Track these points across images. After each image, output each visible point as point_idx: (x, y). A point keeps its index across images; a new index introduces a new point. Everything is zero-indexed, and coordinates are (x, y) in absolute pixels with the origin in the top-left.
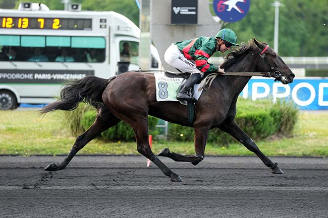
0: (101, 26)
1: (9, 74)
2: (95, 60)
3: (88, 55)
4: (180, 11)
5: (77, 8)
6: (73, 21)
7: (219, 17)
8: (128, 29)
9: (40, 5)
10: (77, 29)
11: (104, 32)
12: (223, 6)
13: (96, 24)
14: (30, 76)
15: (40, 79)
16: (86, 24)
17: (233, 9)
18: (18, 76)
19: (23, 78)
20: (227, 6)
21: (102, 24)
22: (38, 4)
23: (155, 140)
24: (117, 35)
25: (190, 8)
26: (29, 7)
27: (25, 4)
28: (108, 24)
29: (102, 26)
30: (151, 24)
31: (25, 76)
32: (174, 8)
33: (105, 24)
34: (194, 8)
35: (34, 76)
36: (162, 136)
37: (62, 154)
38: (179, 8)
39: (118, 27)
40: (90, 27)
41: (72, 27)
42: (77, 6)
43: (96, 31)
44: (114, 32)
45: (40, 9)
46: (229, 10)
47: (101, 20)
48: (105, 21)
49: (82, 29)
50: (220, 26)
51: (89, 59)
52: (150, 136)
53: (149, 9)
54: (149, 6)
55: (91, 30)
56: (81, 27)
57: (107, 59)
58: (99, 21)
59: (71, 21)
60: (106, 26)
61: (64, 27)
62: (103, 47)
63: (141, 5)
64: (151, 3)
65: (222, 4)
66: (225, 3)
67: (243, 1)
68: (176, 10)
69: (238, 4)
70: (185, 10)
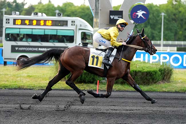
0: (72, 25)
1: (26, 48)
3: (65, 39)
4: (114, 18)
5: (60, 15)
6: (58, 22)
7: (133, 21)
8: (86, 26)
9: (42, 14)
10: (60, 26)
11: (73, 28)
12: (136, 15)
13: (69, 23)
14: (36, 49)
15: (41, 51)
16: (65, 23)
17: (140, 17)
18: (31, 49)
19: (33, 50)
20: (138, 15)
21: (72, 23)
23: (101, 83)
24: (80, 29)
25: (119, 16)
26: (37, 15)
27: (35, 13)
28: (76, 23)
29: (73, 25)
30: (99, 24)
31: (34, 49)
32: (111, 16)
33: (74, 23)
34: (121, 16)
35: (38, 49)
36: (104, 81)
37: (54, 89)
38: (113, 16)
39: (81, 25)
40: (67, 25)
41: (58, 25)
43: (70, 27)
44: (79, 27)
45: (42, 16)
46: (139, 17)
47: (72, 22)
48: (74, 22)
49: (62, 26)
50: (134, 25)
51: (65, 41)
52: (98, 81)
53: (98, 16)
54: (98, 15)
55: (67, 26)
56: (62, 25)
57: (75, 41)
58: (71, 22)
59: (57, 22)
60: (74, 24)
61: (53, 25)
62: (73, 35)
63: (94, 14)
64: (99, 14)
65: (135, 14)
66: (137, 14)
67: (145, 13)
68: (112, 17)
69: (143, 14)
70: (116, 17)
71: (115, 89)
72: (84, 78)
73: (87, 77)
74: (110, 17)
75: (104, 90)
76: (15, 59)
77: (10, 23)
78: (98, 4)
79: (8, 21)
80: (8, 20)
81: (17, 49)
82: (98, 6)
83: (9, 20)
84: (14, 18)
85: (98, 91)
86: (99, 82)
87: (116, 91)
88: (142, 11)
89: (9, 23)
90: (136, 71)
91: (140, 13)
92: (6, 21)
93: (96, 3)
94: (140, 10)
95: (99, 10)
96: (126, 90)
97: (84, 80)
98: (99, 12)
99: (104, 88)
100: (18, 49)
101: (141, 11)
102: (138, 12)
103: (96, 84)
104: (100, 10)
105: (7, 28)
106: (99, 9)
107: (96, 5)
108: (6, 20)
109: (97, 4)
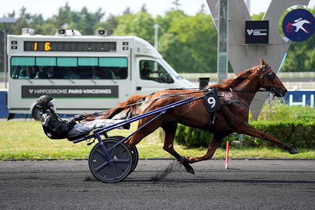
0: (123, 49)
1: (48, 90)
2: (118, 77)
3: (113, 73)
4: (253, 33)
5: (103, 33)
7: (288, 38)
8: (147, 50)
9: (73, 31)
10: (104, 51)
11: (126, 54)
12: (292, 28)
13: (119, 46)
14: (65, 91)
15: (73, 94)
16: (112, 46)
17: (300, 29)
19: (58, 93)
20: (295, 28)
21: (124, 46)
22: (71, 30)
23: (232, 146)
24: (138, 56)
25: (262, 30)
26: (64, 33)
27: (61, 30)
28: (130, 46)
29: (125, 48)
31: (61, 91)
32: (248, 30)
33: (127, 46)
34: (265, 30)
35: (68, 92)
36: (238, 142)
38: (252, 30)
39: (138, 48)
40: (115, 49)
41: (100, 49)
42: (104, 31)
43: (120, 52)
44: (135, 53)
45: (74, 35)
46: (297, 31)
47: (124, 44)
48: (127, 43)
49: (108, 51)
51: (114, 76)
52: (228, 142)
53: (226, 32)
54: (226, 29)
55: (116, 51)
56: (107, 49)
57: (129, 76)
58: (122, 44)
59: (98, 44)
60: (128, 48)
61: (93, 49)
62: (126, 66)
63: (219, 28)
64: (228, 27)
65: (291, 26)
66: (294, 25)
67: (309, 23)
68: (250, 32)
69: (305, 25)
70: (257, 32)
71: (257, 156)
72: (204, 138)
73: (208, 136)
74: (247, 33)
75: (238, 157)
76: (29, 109)
77: (18, 47)
78: (226, 10)
79: (14, 45)
80: (14, 43)
81: (31, 91)
82: (226, 13)
83: (16, 43)
84: (26, 40)
85: (228, 159)
86: (230, 144)
87: (259, 159)
88: (303, 19)
89: (16, 48)
90: (293, 125)
91: (299, 24)
92: (11, 45)
93: (221, 9)
94: (298, 19)
95: (226, 20)
96: (278, 156)
97: (203, 142)
98: (228, 24)
99: (237, 155)
100: (34, 91)
101: (301, 20)
102: (295, 21)
103: (225, 148)
104: (229, 21)
105: (13, 57)
106: (228, 19)
107: (221, 13)
108: (11, 43)
109: (224, 11)
